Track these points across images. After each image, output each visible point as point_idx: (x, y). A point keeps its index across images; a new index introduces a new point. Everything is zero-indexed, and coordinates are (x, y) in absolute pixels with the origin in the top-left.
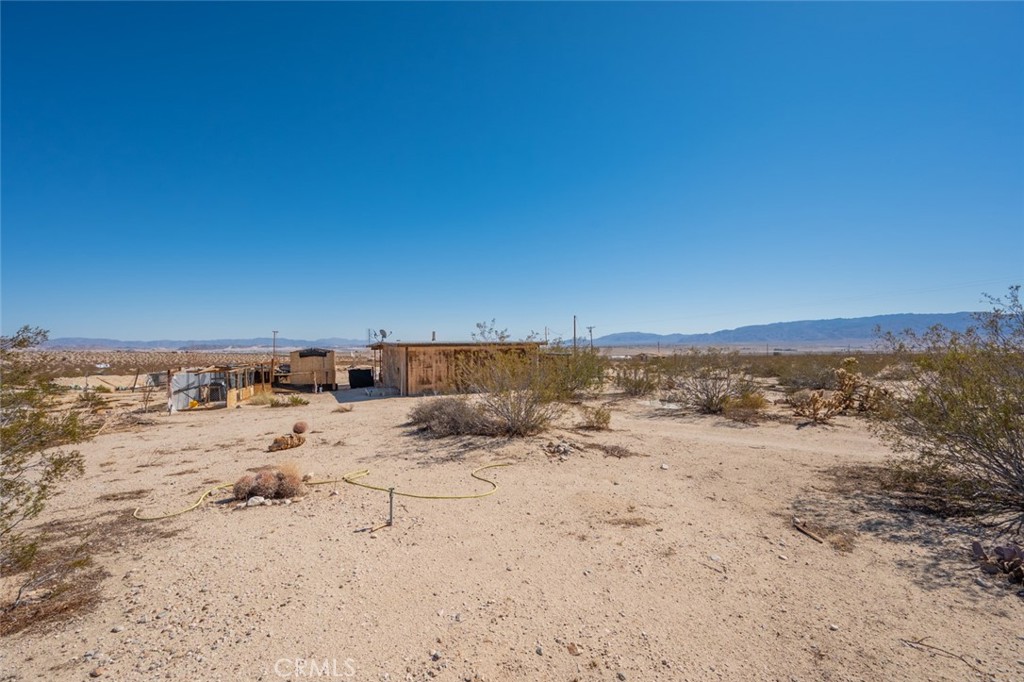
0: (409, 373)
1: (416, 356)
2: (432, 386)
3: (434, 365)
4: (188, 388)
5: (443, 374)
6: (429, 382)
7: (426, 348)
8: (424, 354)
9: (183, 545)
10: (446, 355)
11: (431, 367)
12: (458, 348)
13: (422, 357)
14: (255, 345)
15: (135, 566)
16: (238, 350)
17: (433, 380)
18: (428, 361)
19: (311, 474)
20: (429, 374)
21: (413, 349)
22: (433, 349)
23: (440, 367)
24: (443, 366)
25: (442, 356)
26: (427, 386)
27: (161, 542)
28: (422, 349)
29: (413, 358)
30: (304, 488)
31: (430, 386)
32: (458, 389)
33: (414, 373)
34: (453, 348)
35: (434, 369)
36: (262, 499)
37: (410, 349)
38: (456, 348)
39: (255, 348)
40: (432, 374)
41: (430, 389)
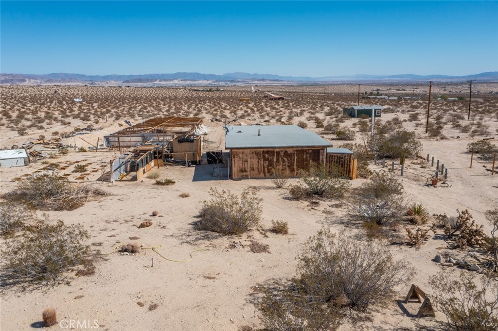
0: (233, 165)
1: (237, 154)
2: (248, 173)
3: (249, 160)
4: (120, 167)
5: (255, 166)
6: (246, 171)
7: (244, 150)
8: (243, 153)
9: (109, 263)
10: (257, 154)
11: (247, 161)
12: (265, 150)
13: (241, 155)
14: (176, 79)
15: (100, 267)
16: (164, 83)
17: (249, 170)
18: (245, 158)
19: (143, 245)
20: (246, 166)
21: (236, 150)
22: (249, 150)
23: (253, 162)
24: (255, 161)
25: (254, 154)
26: (244, 174)
27: (105, 262)
28: (241, 150)
29: (236, 156)
30: (140, 250)
31: (246, 174)
32: (265, 176)
33: (236, 166)
34: (262, 150)
35: (249, 162)
36: (127, 253)
37: (233, 150)
38: (264, 150)
39: (176, 81)
40: (248, 166)
41: (247, 176)
